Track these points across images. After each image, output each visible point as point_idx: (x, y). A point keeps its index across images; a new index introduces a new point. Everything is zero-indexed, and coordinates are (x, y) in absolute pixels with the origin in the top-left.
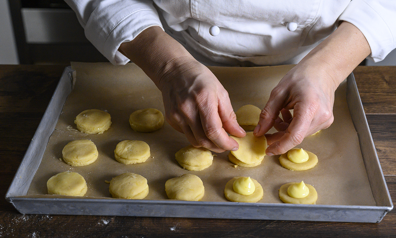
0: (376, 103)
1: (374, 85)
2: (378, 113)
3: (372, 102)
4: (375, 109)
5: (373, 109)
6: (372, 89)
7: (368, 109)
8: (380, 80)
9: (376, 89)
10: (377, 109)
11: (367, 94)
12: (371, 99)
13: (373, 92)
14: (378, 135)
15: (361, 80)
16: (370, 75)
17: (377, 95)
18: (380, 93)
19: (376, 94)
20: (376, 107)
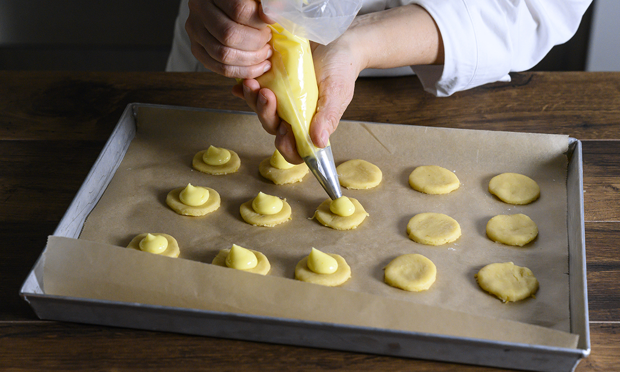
0: (610, 125)
1: (607, 100)
2: (613, 138)
3: (605, 123)
4: (609, 133)
5: (606, 132)
6: (603, 106)
7: (598, 133)
8: (616, 92)
9: (610, 104)
10: (611, 133)
11: (597, 112)
12: (602, 119)
13: (606, 110)
14: (613, 168)
15: (586, 92)
16: (599, 85)
17: (612, 113)
18: (616, 111)
19: (610, 112)
20: (611, 130)
